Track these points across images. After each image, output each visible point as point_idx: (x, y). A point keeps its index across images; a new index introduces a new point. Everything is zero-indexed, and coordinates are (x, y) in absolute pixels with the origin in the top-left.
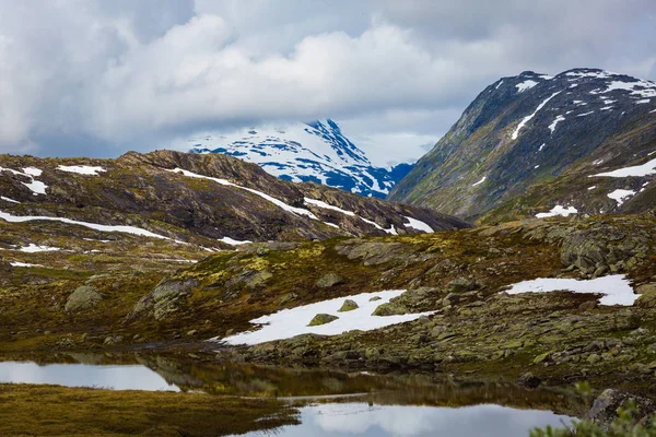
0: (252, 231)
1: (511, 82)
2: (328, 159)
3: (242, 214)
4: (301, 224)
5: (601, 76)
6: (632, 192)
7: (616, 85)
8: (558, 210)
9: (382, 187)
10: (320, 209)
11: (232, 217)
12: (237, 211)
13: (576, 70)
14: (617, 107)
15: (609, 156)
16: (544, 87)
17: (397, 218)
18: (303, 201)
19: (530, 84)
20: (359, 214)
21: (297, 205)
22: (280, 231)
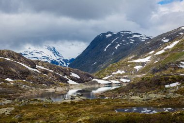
0: (17, 77)
1: (104, 35)
2: (51, 56)
3: (14, 70)
4: (34, 74)
5: (131, 33)
6: (141, 67)
7: (135, 36)
8: (119, 72)
9: (67, 65)
10: (41, 69)
11: (11, 71)
12: (12, 69)
13: (123, 31)
14: (135, 42)
15: (133, 56)
16: (114, 36)
17: (68, 73)
18: (35, 66)
19: (110, 35)
20: (55, 71)
21: (33, 68)
22: (27, 76)
